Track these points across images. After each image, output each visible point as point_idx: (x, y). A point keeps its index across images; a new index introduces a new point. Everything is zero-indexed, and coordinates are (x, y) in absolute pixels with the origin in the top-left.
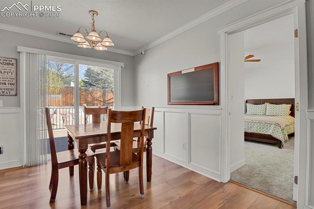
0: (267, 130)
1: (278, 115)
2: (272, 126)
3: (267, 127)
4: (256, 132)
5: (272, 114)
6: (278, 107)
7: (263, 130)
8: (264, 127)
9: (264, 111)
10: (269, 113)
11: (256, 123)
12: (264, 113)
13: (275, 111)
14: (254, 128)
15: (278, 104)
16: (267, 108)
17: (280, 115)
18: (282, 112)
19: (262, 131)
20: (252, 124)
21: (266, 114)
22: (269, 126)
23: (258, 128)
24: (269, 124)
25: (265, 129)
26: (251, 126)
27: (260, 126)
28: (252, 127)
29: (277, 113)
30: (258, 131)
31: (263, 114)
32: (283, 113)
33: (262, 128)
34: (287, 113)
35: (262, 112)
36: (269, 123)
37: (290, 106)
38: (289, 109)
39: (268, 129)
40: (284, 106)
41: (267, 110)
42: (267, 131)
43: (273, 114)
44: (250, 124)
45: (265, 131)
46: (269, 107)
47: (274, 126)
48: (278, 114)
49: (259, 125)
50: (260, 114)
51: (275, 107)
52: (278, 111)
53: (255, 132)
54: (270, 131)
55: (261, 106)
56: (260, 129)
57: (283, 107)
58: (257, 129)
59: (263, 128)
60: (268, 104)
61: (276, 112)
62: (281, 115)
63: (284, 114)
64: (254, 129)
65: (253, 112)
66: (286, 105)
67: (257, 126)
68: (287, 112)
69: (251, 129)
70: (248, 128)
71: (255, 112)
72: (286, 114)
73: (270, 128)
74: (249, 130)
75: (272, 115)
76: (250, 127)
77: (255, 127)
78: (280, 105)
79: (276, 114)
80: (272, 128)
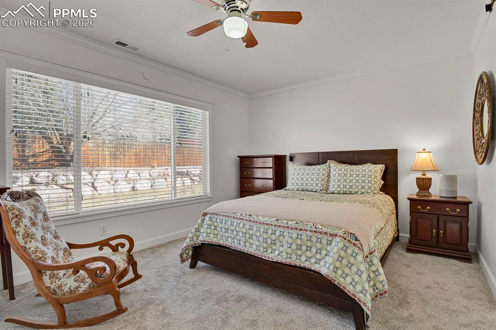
0: (318, 256)
1: (356, 193)
2: (333, 244)
3: (319, 245)
4: (288, 261)
5: (342, 189)
6: (355, 170)
7: (308, 254)
8: (309, 244)
9: (325, 180)
10: (336, 186)
11: (288, 227)
12: (325, 186)
13: (348, 181)
14: (282, 246)
15: (355, 164)
16: (331, 174)
17: (359, 193)
18: (363, 184)
19: (303, 258)
20: (278, 233)
21: (330, 189)
22: (324, 241)
23: (294, 246)
24: (326, 233)
25: (314, 250)
26: (273, 237)
27: (299, 242)
28: (277, 242)
29: (354, 187)
30: (294, 257)
31: (322, 188)
32: (366, 187)
33: (304, 248)
34: (376, 186)
35: (320, 185)
36: (325, 230)
37: (380, 168)
38: (379, 175)
39: (324, 253)
40: (368, 167)
41: (331, 179)
42: (320, 260)
43: (345, 189)
44: (270, 232)
45: (313, 260)
46: (335, 170)
47: (341, 245)
48: (357, 190)
49: (295, 236)
50: (317, 188)
51: (349, 170)
52: (354, 181)
53: (284, 261)
54: (327, 258)
55: (319, 170)
56: (299, 253)
57: (367, 171)
58: (289, 251)
59: (309, 249)
60: (333, 165)
61: (351, 184)
62: (363, 190)
63: (370, 188)
64: (281, 249)
65: (300, 184)
66: (373, 166)
67: (290, 241)
68: (376, 183)
69: (274, 247)
70: (265, 245)
71: (304, 184)
72: (373, 188)
73: (329, 248)
74: (269, 251)
75: (342, 192)
76: (269, 241)
77: (284, 242)
78: (360, 166)
79: (351, 190)
80: (335, 250)
